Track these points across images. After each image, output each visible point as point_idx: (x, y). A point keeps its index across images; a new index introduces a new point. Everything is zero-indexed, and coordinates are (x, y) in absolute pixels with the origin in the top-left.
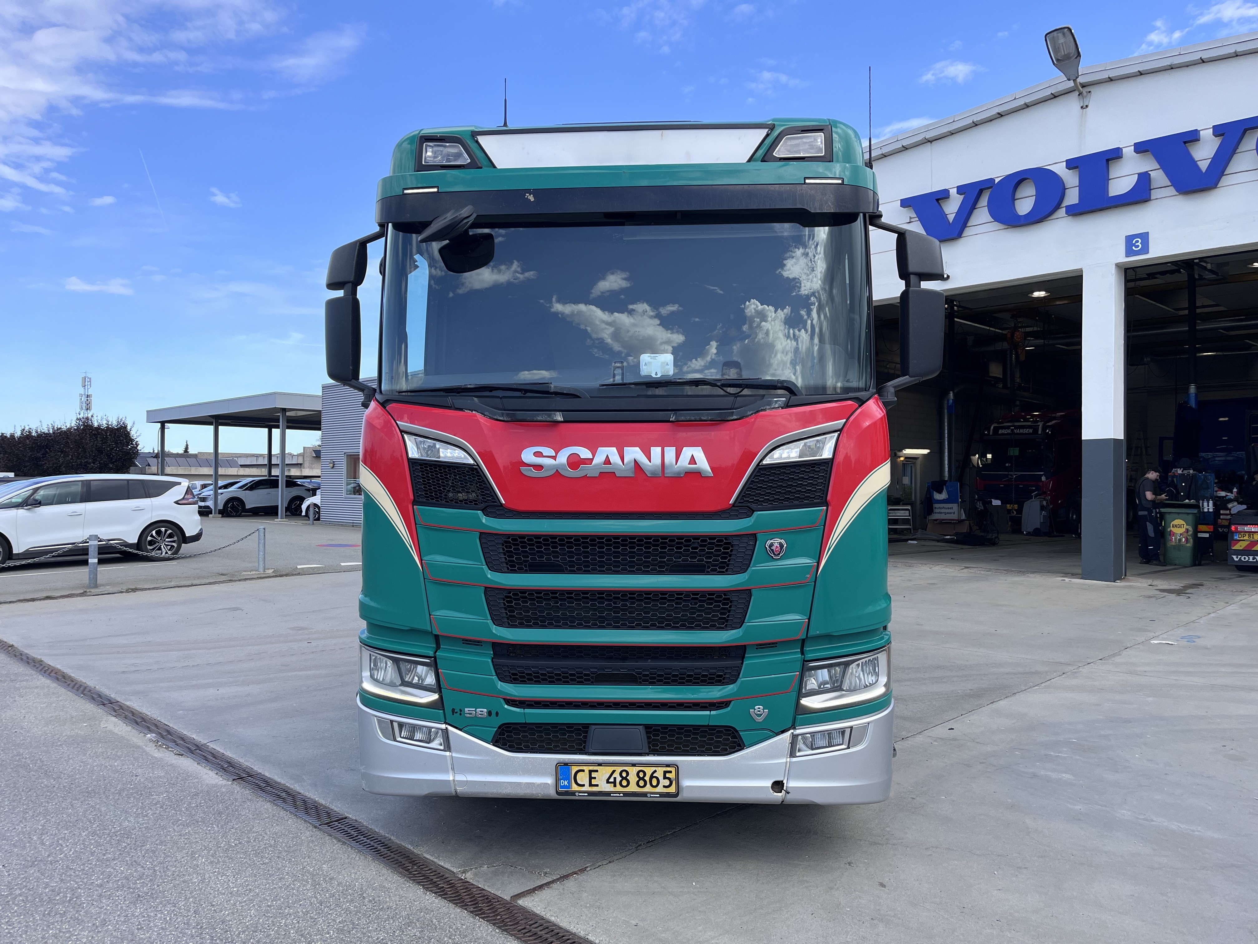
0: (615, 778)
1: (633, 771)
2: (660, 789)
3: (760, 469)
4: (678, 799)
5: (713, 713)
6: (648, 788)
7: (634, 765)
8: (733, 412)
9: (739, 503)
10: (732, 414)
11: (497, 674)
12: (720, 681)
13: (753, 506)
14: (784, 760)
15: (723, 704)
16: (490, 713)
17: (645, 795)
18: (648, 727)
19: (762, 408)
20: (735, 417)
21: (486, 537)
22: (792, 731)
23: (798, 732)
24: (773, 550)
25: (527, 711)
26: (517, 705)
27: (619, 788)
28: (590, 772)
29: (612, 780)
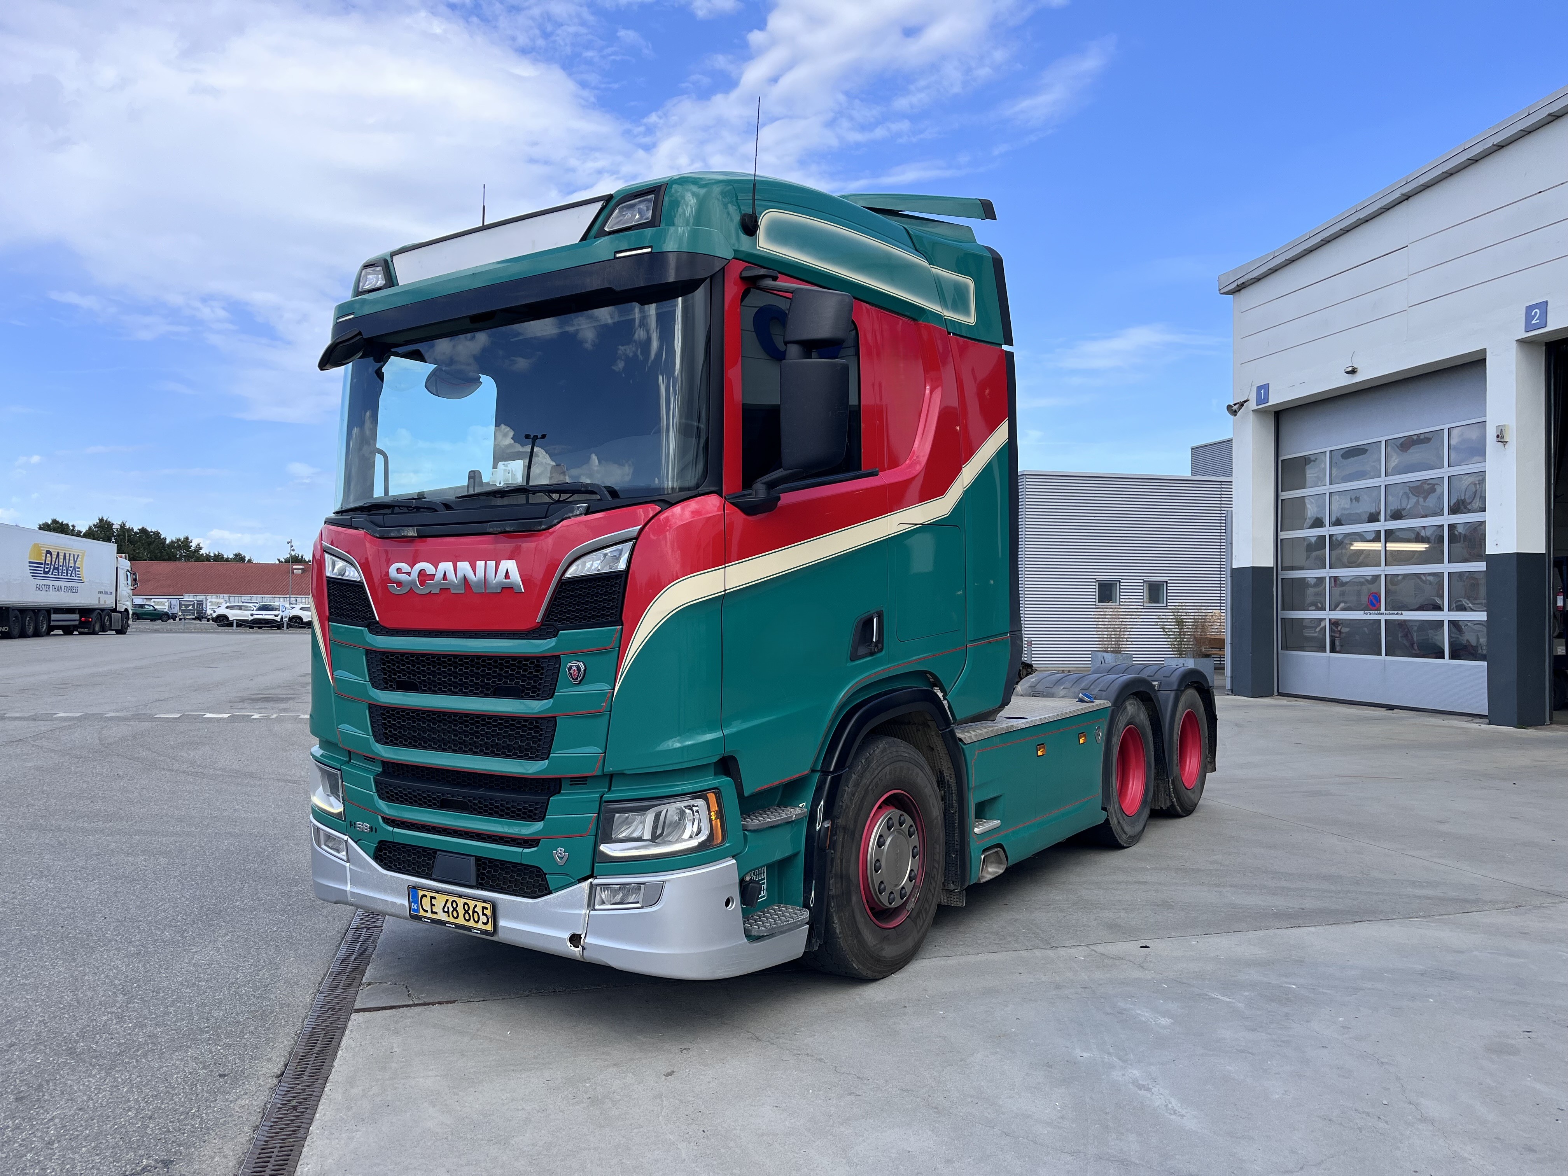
0: (448, 908)
1: (461, 902)
2: (480, 925)
3: (563, 584)
4: (494, 938)
5: (526, 850)
6: (471, 923)
7: (461, 896)
8: (542, 521)
9: (546, 621)
10: (541, 524)
11: (377, 791)
12: (530, 817)
13: (558, 625)
14: (583, 912)
15: (534, 842)
16: (371, 828)
17: (469, 929)
18: (478, 859)
19: (566, 516)
20: (543, 527)
21: (371, 653)
22: (591, 880)
23: (596, 881)
24: (571, 674)
25: (396, 830)
26: (389, 823)
27: (451, 919)
28: (432, 898)
29: (446, 909)
